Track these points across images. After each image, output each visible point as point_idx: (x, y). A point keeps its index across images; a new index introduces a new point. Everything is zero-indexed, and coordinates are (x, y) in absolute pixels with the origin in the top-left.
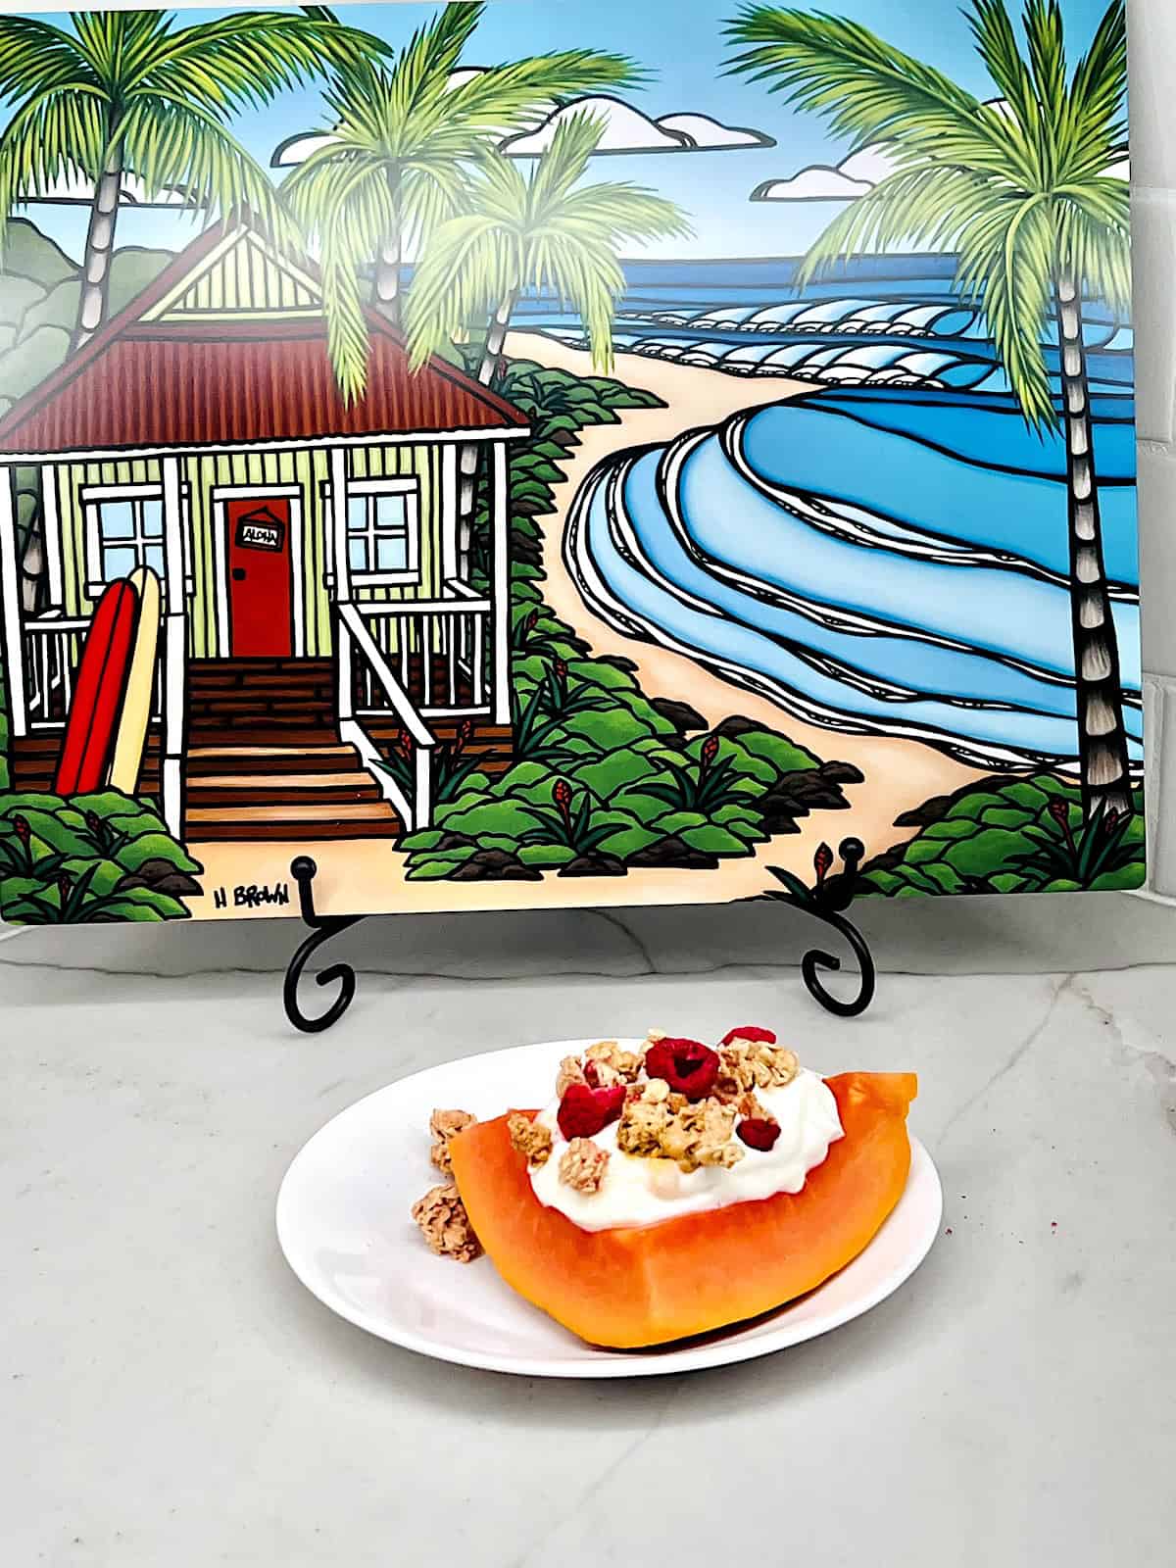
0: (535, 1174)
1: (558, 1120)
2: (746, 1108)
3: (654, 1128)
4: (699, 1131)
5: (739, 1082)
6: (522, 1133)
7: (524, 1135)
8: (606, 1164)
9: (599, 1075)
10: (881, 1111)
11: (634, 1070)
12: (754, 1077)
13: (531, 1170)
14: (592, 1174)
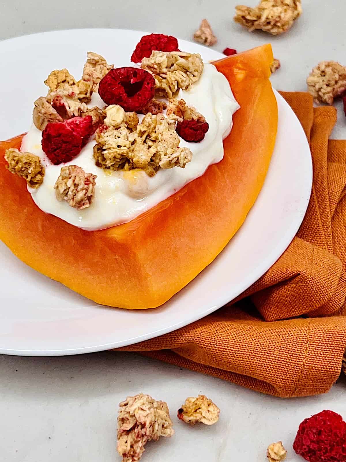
1: (43, 150)
3: (124, 150)
4: (154, 141)
5: (168, 90)
6: (17, 163)
7: (20, 165)
8: (94, 184)
11: (88, 95)
12: (178, 83)
14: (85, 195)
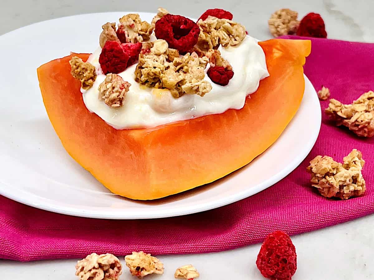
0: (86, 93)
1: (99, 62)
2: (214, 59)
3: (157, 70)
4: (185, 73)
5: (210, 43)
6: (77, 68)
7: (79, 70)
8: (127, 90)
9: (126, 36)
10: (290, 62)
11: (148, 33)
12: (219, 40)
13: (82, 90)
14: (118, 96)
